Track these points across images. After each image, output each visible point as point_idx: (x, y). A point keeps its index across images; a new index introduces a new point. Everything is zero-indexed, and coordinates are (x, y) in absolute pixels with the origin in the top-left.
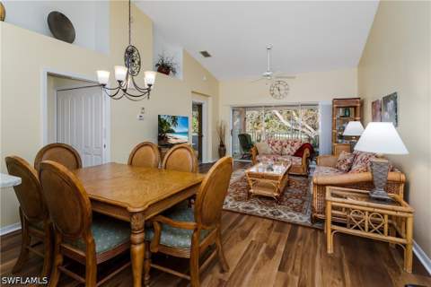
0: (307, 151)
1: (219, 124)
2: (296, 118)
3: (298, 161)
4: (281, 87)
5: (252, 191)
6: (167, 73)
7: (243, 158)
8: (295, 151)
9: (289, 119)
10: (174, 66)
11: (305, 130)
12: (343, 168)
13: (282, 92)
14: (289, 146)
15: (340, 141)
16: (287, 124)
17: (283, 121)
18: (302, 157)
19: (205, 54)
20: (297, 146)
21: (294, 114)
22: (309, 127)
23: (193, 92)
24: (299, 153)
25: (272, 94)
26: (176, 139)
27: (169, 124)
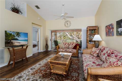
0: (78, 47)
1: (46, 37)
2: (73, 36)
3: (75, 51)
4: (68, 23)
5: (52, 71)
6: (18, 13)
7: (55, 49)
8: (73, 47)
9: (71, 36)
10: (21, 10)
11: (76, 39)
12: (95, 56)
13: (69, 25)
14: (71, 45)
15: (90, 43)
16: (71, 37)
17: (69, 36)
18: (76, 49)
19: (37, 7)
20: (74, 45)
21: (73, 34)
22: (77, 38)
23: (32, 23)
24: (75, 48)
25: (65, 26)
26: (19, 43)
27: (14, 36)
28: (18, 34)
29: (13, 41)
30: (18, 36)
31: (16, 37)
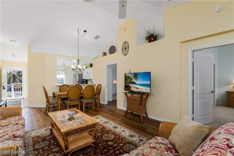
26: (137, 88)
27: (131, 78)
28: (136, 75)
29: (131, 85)
30: (136, 79)
31: (134, 80)
